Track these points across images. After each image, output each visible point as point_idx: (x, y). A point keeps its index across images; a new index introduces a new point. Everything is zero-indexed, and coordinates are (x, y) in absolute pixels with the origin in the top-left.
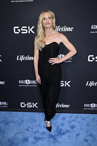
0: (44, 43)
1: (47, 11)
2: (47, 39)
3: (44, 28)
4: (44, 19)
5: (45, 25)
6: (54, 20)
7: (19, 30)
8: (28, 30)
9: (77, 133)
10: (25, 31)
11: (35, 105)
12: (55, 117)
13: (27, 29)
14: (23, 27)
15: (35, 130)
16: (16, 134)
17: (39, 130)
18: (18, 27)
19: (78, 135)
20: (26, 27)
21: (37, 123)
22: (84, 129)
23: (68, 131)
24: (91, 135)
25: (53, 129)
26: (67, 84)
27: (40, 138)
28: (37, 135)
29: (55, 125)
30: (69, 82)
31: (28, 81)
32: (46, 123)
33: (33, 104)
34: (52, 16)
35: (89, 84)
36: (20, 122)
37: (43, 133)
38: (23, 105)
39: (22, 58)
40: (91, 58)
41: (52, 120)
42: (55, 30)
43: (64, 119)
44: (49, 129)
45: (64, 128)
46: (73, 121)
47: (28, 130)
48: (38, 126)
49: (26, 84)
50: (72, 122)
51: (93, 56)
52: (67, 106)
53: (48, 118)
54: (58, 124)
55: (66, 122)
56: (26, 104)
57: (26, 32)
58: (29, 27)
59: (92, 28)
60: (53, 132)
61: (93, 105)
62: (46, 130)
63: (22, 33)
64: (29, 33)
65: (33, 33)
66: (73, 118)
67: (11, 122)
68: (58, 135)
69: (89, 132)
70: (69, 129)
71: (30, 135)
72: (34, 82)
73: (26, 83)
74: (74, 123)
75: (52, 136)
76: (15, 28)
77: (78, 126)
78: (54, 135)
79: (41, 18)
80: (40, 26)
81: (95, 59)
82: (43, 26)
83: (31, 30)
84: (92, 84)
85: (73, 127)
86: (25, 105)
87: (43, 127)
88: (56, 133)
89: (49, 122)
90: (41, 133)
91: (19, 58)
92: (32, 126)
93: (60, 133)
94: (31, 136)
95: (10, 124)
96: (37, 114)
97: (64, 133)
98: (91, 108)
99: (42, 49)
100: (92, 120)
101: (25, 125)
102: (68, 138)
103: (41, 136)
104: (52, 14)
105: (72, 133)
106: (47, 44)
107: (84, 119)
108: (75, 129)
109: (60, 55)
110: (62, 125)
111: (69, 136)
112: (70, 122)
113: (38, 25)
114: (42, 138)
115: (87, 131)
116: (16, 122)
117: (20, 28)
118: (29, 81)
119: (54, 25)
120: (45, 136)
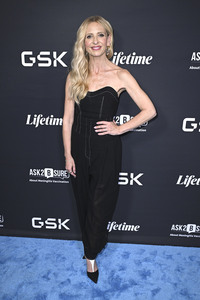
0: (87, 87)
1: (96, 20)
2: (94, 81)
3: (87, 56)
4: (89, 37)
5: (90, 50)
6: (111, 39)
7: (33, 59)
8: (53, 60)
9: (155, 287)
10: (47, 62)
11: (63, 224)
12: (105, 251)
13: (51, 57)
14: (42, 53)
15: (63, 279)
16: (20, 286)
17: (71, 278)
18: (30, 53)
19: (155, 292)
20: (48, 53)
21: (67, 263)
22: (169, 280)
23: (133, 283)
24: (185, 293)
25: (103, 276)
26: (135, 179)
27: (72, 296)
28: (66, 289)
29: (106, 268)
30: (140, 175)
31: (49, 172)
32: (86, 264)
33: (60, 220)
34: (107, 32)
35: (183, 180)
36: (31, 259)
37: (80, 285)
38: (37, 223)
39: (38, 121)
40: (189, 125)
41: (99, 257)
42: (111, 60)
43: (126, 255)
44: (94, 276)
45: (126, 276)
46: (146, 260)
47: (46, 277)
48: (68, 270)
49: (45, 178)
50: (144, 263)
51: (193, 119)
52: (134, 228)
53: (91, 252)
54: (114, 266)
55: (129, 263)
56: (43, 220)
57: (49, 65)
58: (55, 54)
59: (193, 58)
60: (100, 284)
61: (191, 228)
62: (86, 279)
63: (40, 65)
64: (55, 65)
65: (64, 65)
66: (147, 255)
67: (9, 259)
68: (112, 291)
69: (180, 287)
70: (137, 278)
71: (50, 289)
72: (63, 173)
73: (46, 175)
74: (148, 266)
75: (99, 293)
76: (24, 54)
77: (157, 272)
78: (103, 289)
79: (82, 34)
80: (79, 50)
81: (199, 127)
82: (85, 52)
83: (59, 59)
84: (189, 181)
85: (145, 275)
86: (42, 223)
87: (79, 273)
88: (109, 287)
89: (92, 262)
90: (75, 286)
91: (32, 120)
92: (55, 270)
93: (118, 286)
94: (53, 291)
95: (8, 263)
96: (67, 243)
97: (125, 287)
98: (187, 233)
99: (82, 101)
100: (188, 260)
101: (41, 267)
102: (133, 298)
103: (74, 292)
104: (107, 25)
105: (142, 286)
106: (93, 89)
107: (170, 257)
108: (149, 279)
109: (122, 116)
110: (122, 268)
111: (136, 295)
112: (139, 263)
113: (76, 49)
114: (77, 296)
115: (176, 284)
116: (21, 259)
117: (35, 55)
118: (52, 170)
119: (111, 49)
120: (83, 292)
